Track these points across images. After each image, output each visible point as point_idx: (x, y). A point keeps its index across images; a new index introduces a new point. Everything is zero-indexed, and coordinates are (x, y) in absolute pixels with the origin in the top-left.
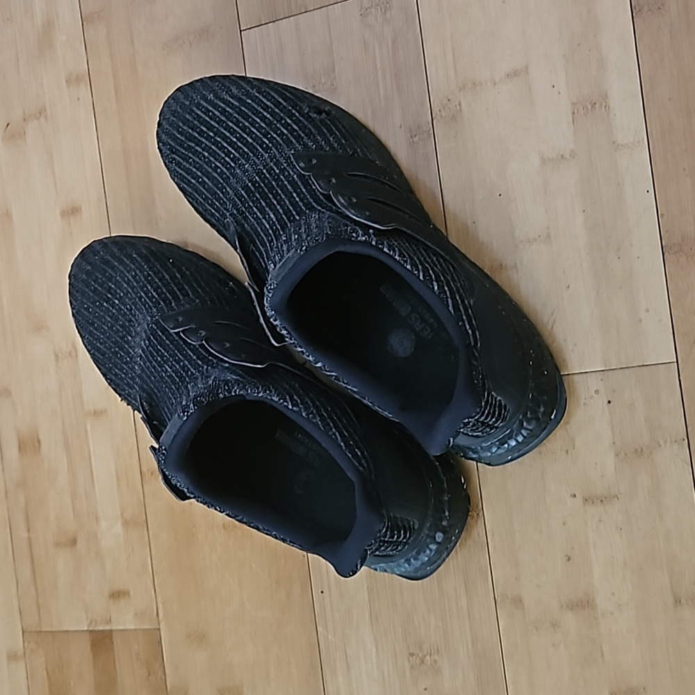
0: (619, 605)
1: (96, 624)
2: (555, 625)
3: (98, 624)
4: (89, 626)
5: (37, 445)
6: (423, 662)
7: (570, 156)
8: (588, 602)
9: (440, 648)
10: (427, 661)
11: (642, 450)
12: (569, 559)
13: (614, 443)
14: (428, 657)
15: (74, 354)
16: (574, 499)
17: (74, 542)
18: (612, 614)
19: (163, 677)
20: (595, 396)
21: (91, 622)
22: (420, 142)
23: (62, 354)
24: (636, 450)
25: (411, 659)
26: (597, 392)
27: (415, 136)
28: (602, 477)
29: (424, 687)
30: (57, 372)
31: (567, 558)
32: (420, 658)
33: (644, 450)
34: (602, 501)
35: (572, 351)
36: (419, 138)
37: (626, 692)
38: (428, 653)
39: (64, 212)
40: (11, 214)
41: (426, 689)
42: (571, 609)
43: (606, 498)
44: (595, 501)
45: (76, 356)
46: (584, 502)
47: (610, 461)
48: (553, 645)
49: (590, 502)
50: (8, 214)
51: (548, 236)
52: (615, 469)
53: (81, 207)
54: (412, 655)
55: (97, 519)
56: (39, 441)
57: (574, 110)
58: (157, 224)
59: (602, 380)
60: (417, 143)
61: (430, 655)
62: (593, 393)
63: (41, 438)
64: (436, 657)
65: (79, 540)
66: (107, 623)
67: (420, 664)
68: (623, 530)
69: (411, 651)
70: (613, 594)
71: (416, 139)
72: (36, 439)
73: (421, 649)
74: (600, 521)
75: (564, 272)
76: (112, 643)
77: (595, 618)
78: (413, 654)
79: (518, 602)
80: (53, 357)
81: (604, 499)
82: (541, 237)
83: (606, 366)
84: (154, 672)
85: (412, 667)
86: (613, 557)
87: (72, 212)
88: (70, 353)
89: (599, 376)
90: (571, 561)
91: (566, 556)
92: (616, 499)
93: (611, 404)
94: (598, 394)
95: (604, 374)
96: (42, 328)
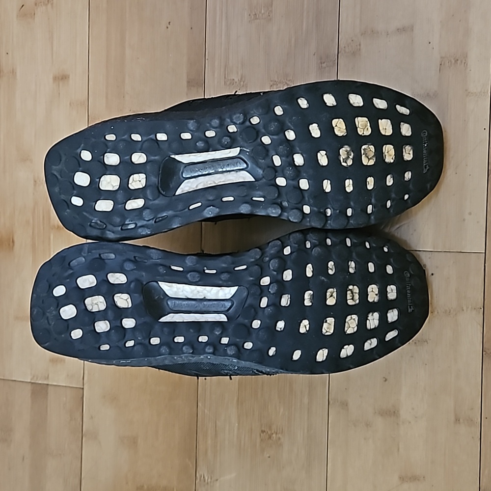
0: (416, 417)
1: (37, 378)
2: (368, 425)
3: (39, 379)
4: (31, 380)
5: (11, 244)
6: (270, 437)
7: (434, 95)
8: (394, 412)
9: (284, 429)
10: (273, 437)
11: (450, 311)
12: (386, 380)
14: (274, 435)
18: (410, 422)
19: (81, 423)
21: (34, 376)
22: (327, 68)
24: (446, 311)
25: (262, 434)
27: (324, 63)
29: (268, 455)
30: (34, 194)
31: (384, 379)
32: (269, 435)
33: (452, 311)
35: (412, 234)
36: (327, 65)
37: (410, 478)
38: (275, 432)
39: (55, 77)
40: (16, 73)
41: (269, 457)
42: (382, 415)
43: (419, 341)
48: (365, 439)
50: (13, 72)
53: (69, 75)
54: (263, 432)
56: (13, 241)
57: (442, 62)
58: (124, 97)
60: (325, 68)
61: (276, 434)
63: (15, 240)
64: (280, 435)
66: (45, 379)
67: (268, 439)
69: (263, 429)
70: (413, 409)
71: (324, 65)
72: (11, 240)
73: (270, 428)
74: (412, 357)
76: (47, 393)
77: (397, 424)
78: (264, 431)
79: (345, 405)
80: (32, 182)
81: (417, 342)
84: (75, 419)
85: (262, 440)
87: (62, 79)
90: (387, 382)
92: (426, 343)
93: (434, 275)
95: (432, 254)
96: (28, 159)
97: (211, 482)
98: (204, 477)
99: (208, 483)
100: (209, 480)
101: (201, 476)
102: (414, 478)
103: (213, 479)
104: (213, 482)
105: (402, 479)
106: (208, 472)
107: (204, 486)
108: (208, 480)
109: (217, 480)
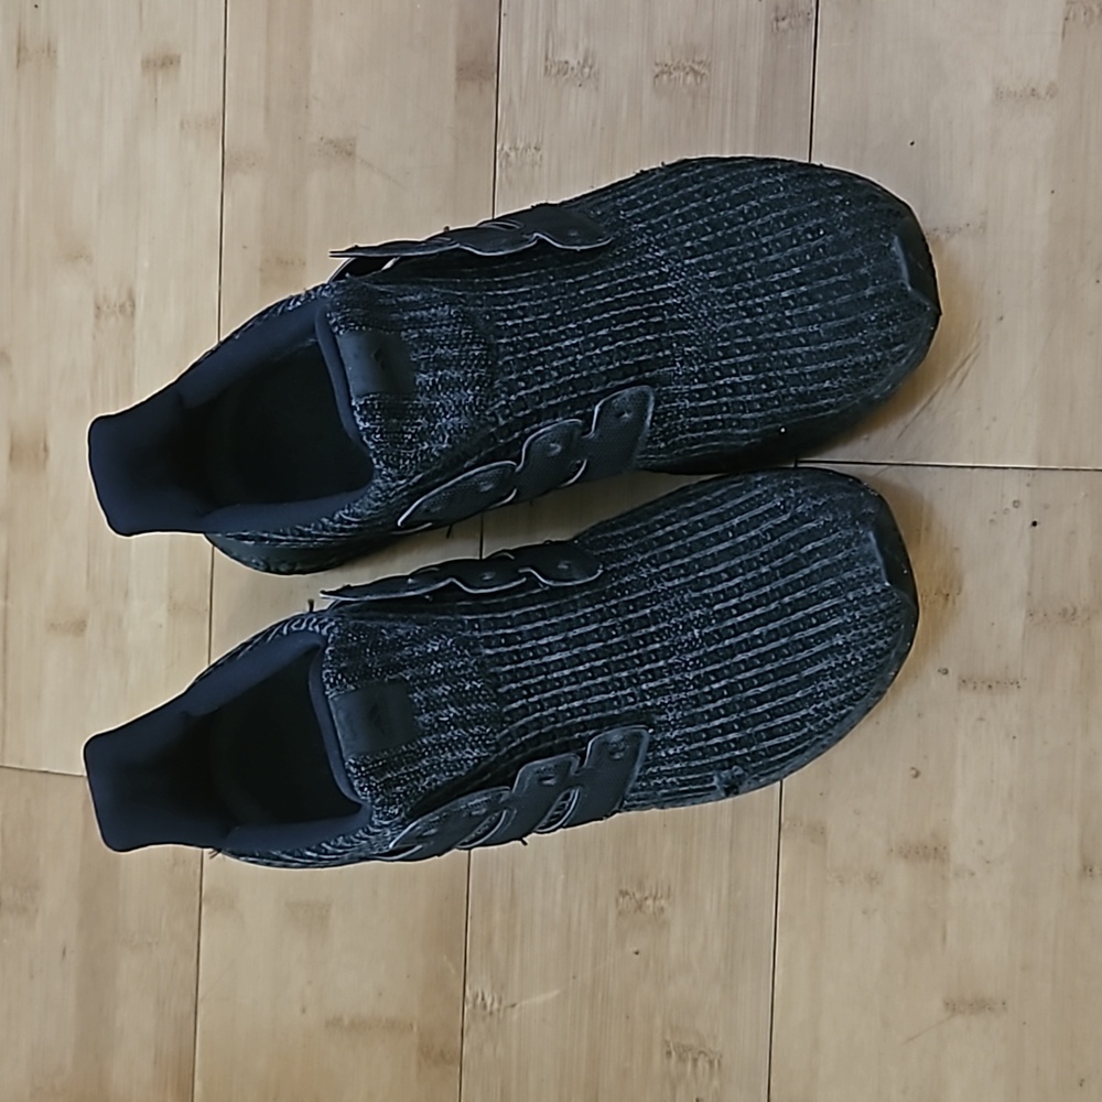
0: (988, 862)
2: (873, 879)
5: (42, 454)
6: (640, 907)
7: (1047, 93)
8: (936, 849)
9: (672, 889)
10: (649, 907)
11: (1075, 610)
12: (917, 775)
13: (1029, 594)
14: (650, 902)
15: (129, 309)
16: (945, 677)
17: (80, 627)
18: (973, 874)
20: (1013, 510)
22: (790, 31)
23: (108, 307)
24: (1065, 611)
25: (621, 900)
26: (1016, 504)
27: (783, 19)
28: (999, 647)
29: (635, 949)
30: (94, 337)
31: (914, 772)
32: (637, 902)
33: (1079, 613)
34: (990, 687)
35: (988, 428)
36: (790, 23)
37: (971, 1005)
38: (651, 894)
39: (148, 62)
40: (55, 52)
41: (637, 953)
42: (906, 857)
43: (998, 682)
44: (979, 686)
45: (133, 314)
46: (959, 684)
47: (1017, 622)
48: (864, 912)
49: (971, 686)
50: (49, 50)
51: (983, 227)
52: (1024, 637)
53: (179, 57)
54: (624, 894)
55: (126, 594)
56: (46, 449)
57: (1069, 13)
58: (307, 107)
59: (1028, 485)
60: (785, 31)
61: (655, 898)
62: (1010, 506)
63: (51, 445)
64: (663, 902)
65: (89, 623)
67: (635, 911)
68: (1017, 741)
69: (624, 888)
70: (981, 842)
71: (783, 25)
72: (42, 446)
73: (641, 886)
74: (981, 719)
75: (999, 292)
77: (943, 877)
78: (627, 893)
79: (818, 833)
80: (91, 310)
81: (994, 685)
82: (971, 227)
83: (1039, 462)
84: (184, 861)
85: (620, 913)
86: (992, 781)
87: (163, 64)
88: (122, 307)
89: (1026, 477)
90: (919, 779)
91: (913, 768)
92: (1015, 686)
93: (1037, 527)
94: (1016, 507)
95: (1034, 475)
96: (81, 256)
97: (499, 1010)
98: (483, 999)
99: (491, 1013)
100: (496, 1005)
101: (477, 996)
102: (980, 1005)
103: (504, 1003)
104: (506, 1008)
105: (952, 1007)
106: (493, 987)
107: (484, 1019)
108: (492, 1004)
109: (513, 1006)
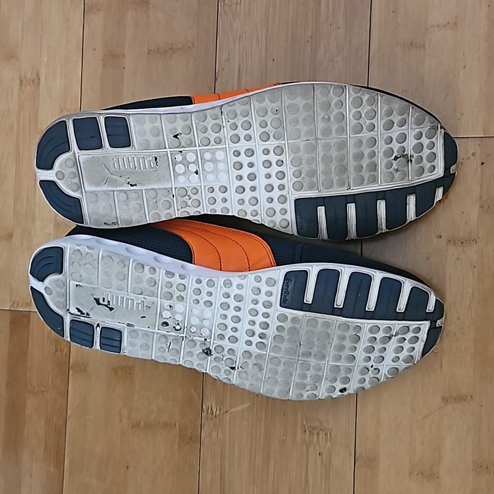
13: (481, 197)
15: (36, 81)
16: (440, 239)
17: (10, 236)
20: (472, 158)
23: (26, 81)
26: (474, 154)
28: (466, 223)
34: (462, 243)
44: (457, 242)
45: (39, 84)
46: (447, 242)
47: (475, 211)
49: (453, 243)
51: (456, 24)
52: (478, 218)
55: (33, 219)
59: (479, 145)
62: (471, 156)
65: (15, 234)
68: (476, 268)
75: (464, 54)
82: (450, 23)
83: (485, 134)
86: (464, 289)
88: (33, 81)
89: (478, 141)
94: (474, 156)
